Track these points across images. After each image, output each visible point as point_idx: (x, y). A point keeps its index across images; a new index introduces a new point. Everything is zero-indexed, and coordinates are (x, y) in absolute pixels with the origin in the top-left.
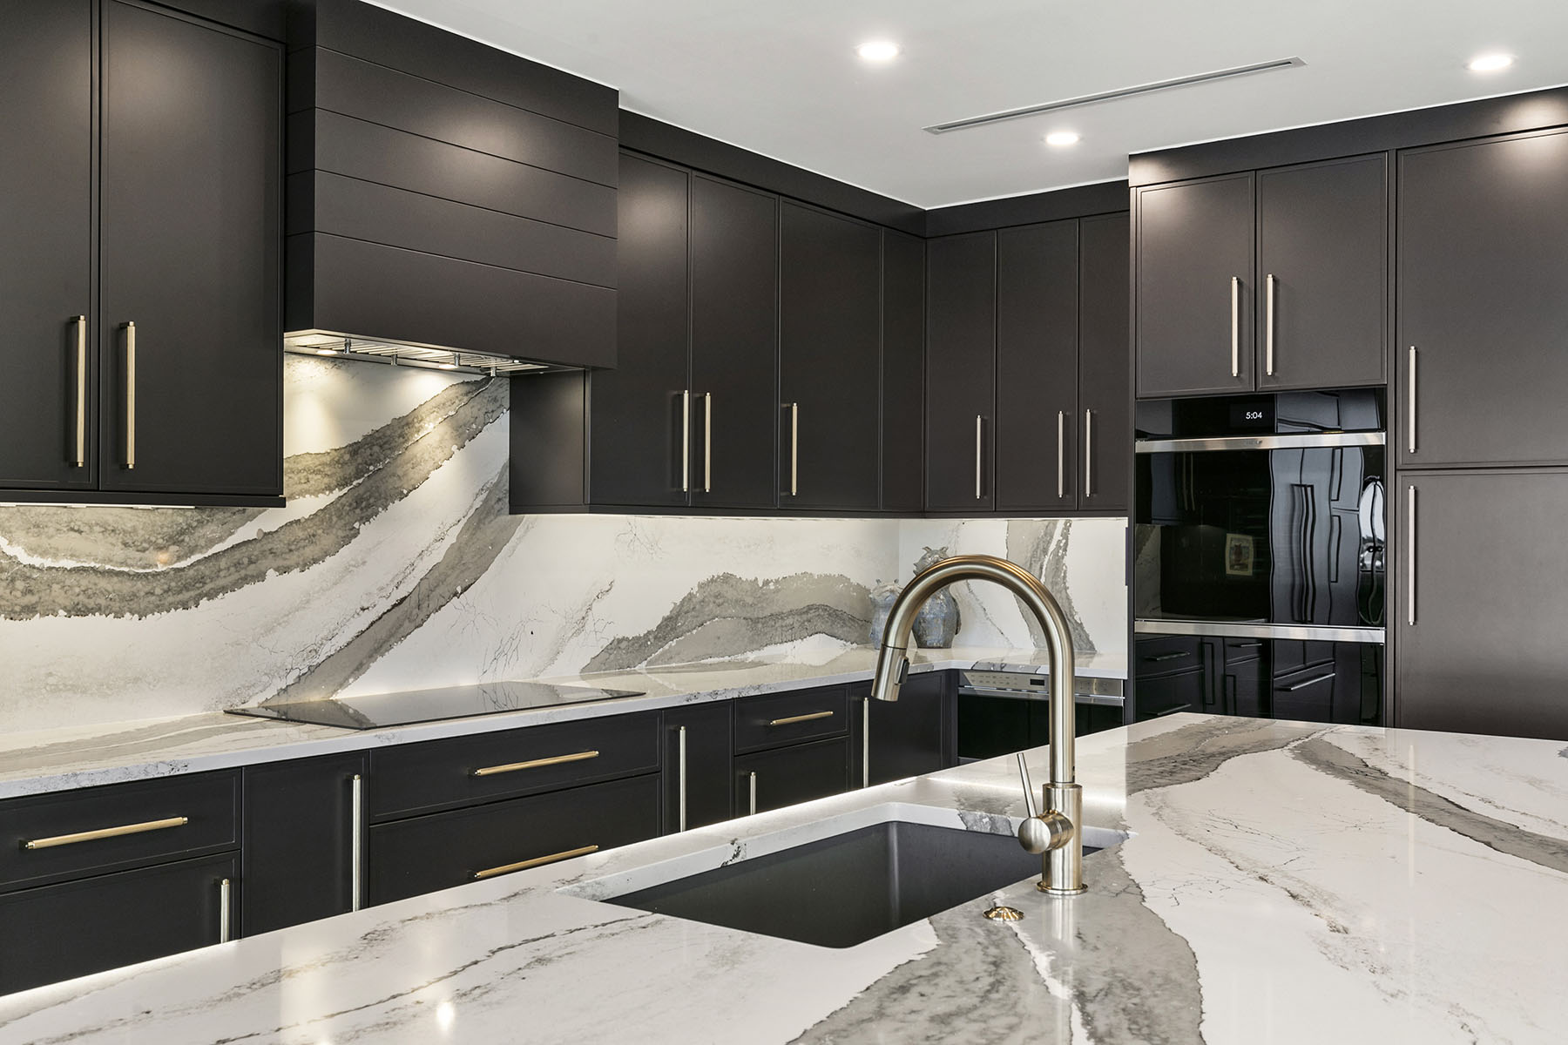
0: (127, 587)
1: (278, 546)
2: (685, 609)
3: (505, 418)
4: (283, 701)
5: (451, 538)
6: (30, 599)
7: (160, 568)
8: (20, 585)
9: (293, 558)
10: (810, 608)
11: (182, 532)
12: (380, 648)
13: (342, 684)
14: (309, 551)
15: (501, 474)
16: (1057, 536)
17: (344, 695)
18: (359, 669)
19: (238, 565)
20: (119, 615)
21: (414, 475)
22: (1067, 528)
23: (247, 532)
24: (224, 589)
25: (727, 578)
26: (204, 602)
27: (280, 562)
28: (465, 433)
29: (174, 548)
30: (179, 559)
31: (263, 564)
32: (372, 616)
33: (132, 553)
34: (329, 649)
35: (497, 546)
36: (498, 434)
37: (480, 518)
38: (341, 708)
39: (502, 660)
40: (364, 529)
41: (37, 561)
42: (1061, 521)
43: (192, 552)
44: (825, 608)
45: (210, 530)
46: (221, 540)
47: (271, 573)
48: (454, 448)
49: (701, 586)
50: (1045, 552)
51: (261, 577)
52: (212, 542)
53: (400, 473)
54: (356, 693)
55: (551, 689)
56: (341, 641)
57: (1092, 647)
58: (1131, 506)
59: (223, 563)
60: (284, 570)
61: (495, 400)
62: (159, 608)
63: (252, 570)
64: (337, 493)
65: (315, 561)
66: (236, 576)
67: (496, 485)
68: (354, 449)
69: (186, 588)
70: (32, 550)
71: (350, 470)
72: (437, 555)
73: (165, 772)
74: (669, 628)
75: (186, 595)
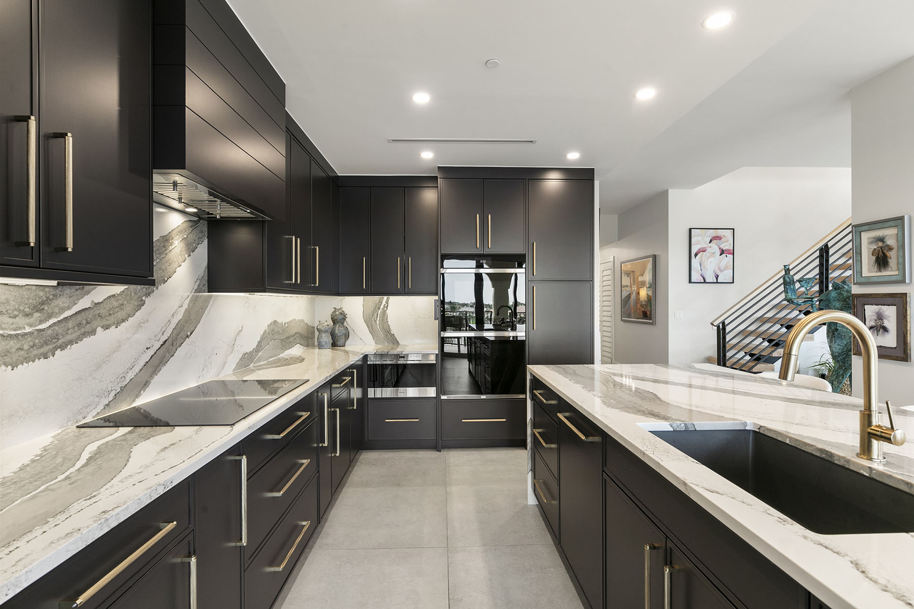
1: (103, 311)
2: (264, 337)
3: (206, 241)
4: (107, 413)
5: (185, 306)
7: (28, 330)
9: (112, 319)
10: (294, 335)
11: (43, 303)
12: (156, 371)
13: (137, 396)
14: (121, 315)
15: (205, 271)
16: (384, 302)
17: (139, 402)
18: (146, 384)
19: (79, 325)
21: (170, 270)
22: (388, 300)
23: (85, 303)
24: (71, 342)
25: (275, 322)
26: (58, 352)
27: (105, 322)
28: (191, 248)
29: (37, 315)
30: (41, 322)
31: (94, 324)
32: (151, 352)
34: (131, 375)
35: (204, 309)
36: (203, 249)
37: (195, 294)
39: (206, 369)
40: (148, 300)
42: (385, 298)
43: (50, 317)
44: (299, 334)
45: (61, 302)
46: (69, 308)
47: (99, 330)
48: (187, 256)
49: (268, 326)
50: (379, 309)
51: (93, 332)
52: (63, 310)
53: (163, 268)
54: (145, 399)
56: (137, 369)
57: (398, 342)
59: (70, 324)
60: (106, 327)
61: (202, 232)
62: (28, 359)
63: (88, 328)
65: (123, 321)
66: (79, 333)
67: (203, 277)
69: (46, 343)
72: (179, 317)
73: (161, 491)
74: (259, 346)
75: (46, 349)
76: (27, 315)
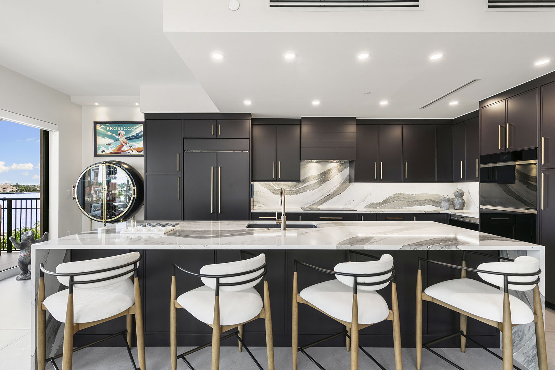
0: (289, 192)
1: (309, 187)
2: (389, 198)
3: (348, 168)
4: (310, 207)
5: (338, 186)
6: (277, 193)
7: (293, 190)
8: (276, 191)
9: (311, 189)
10: (426, 200)
11: (296, 185)
12: (325, 201)
14: (314, 188)
15: (347, 177)
17: (319, 207)
18: (322, 204)
19: (303, 189)
20: (288, 195)
21: (331, 177)
23: (305, 185)
24: (301, 192)
25: (401, 194)
26: (298, 194)
27: (309, 189)
28: (340, 171)
29: (295, 187)
30: (295, 188)
31: (307, 189)
32: (324, 197)
33: (289, 188)
34: (317, 201)
35: (346, 188)
36: (346, 171)
37: (343, 183)
38: (319, 209)
39: (347, 204)
40: (323, 185)
41: (278, 189)
43: (297, 188)
44: (431, 200)
46: (301, 186)
47: (308, 191)
48: (338, 173)
49: (393, 195)
51: (307, 191)
52: (300, 187)
53: (328, 177)
54: (321, 207)
56: (319, 200)
61: (346, 166)
62: (293, 194)
63: (305, 190)
64: (318, 180)
65: (315, 189)
66: (303, 191)
67: (346, 178)
68: (321, 174)
70: (278, 187)
71: (320, 177)
72: (335, 188)
74: (385, 202)
75: (296, 193)
76: (293, 187)
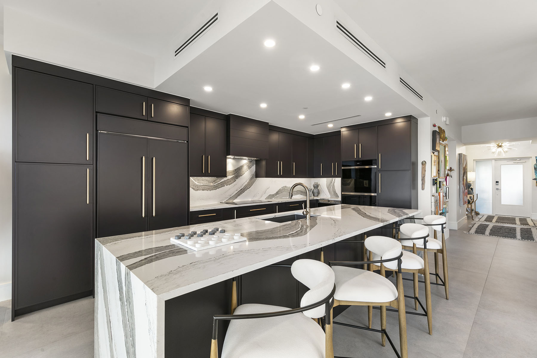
0: (209, 187)
1: (226, 182)
2: (280, 191)
3: (255, 165)
4: (227, 201)
5: (248, 181)
6: (198, 189)
7: (212, 185)
8: (197, 187)
9: (228, 184)
10: (298, 191)
11: (215, 181)
12: (239, 195)
13: (234, 200)
14: (230, 183)
16: (333, 181)
17: (234, 201)
18: (236, 198)
19: (221, 185)
20: (208, 191)
21: (243, 173)
22: (335, 179)
23: (222, 180)
24: (220, 188)
25: (285, 186)
26: (217, 189)
27: (226, 184)
28: (250, 167)
30: (215, 184)
31: (224, 184)
32: (238, 191)
33: (209, 183)
34: (232, 195)
35: (254, 182)
36: (254, 168)
37: (251, 179)
38: (234, 203)
39: (255, 197)
40: (237, 180)
41: (198, 184)
42: (334, 178)
43: (216, 183)
44: (300, 191)
45: (218, 180)
48: (248, 169)
49: (282, 188)
50: (332, 183)
51: (224, 186)
52: (218, 182)
53: (241, 173)
54: (236, 201)
55: (261, 201)
56: (234, 194)
57: (339, 197)
58: (341, 176)
59: (220, 184)
60: (227, 185)
61: (253, 163)
62: (212, 190)
64: (233, 175)
67: (254, 174)
68: (235, 170)
69: (215, 187)
70: (198, 183)
71: (235, 172)
72: (246, 183)
73: (213, 209)
74: (277, 193)
76: (212, 182)
